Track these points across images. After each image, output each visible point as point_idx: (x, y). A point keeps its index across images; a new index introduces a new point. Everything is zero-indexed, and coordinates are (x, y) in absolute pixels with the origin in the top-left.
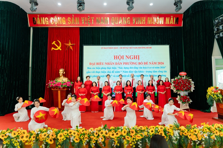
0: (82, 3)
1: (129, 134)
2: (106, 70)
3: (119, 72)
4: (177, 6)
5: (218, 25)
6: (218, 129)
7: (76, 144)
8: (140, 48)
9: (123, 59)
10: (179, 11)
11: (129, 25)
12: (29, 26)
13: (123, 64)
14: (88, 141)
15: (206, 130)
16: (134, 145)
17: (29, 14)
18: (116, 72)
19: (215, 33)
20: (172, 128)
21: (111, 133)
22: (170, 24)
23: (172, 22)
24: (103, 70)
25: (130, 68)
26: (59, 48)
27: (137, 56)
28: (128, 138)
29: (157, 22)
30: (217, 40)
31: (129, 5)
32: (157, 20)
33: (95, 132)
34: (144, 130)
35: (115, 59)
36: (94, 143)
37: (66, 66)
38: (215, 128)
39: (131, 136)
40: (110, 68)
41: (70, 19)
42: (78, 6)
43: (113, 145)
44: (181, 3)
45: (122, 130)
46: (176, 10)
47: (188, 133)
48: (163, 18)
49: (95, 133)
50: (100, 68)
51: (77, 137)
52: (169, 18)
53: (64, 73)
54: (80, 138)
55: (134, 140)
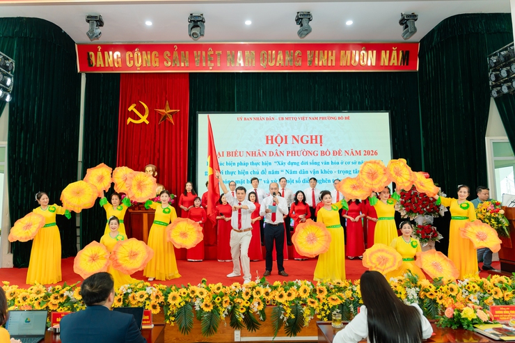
0: (199, 21)
1: (314, 295)
2: (249, 168)
3: (277, 172)
4: (407, 27)
5: (497, 67)
6: (499, 285)
7: (205, 314)
8: (323, 118)
9: (286, 143)
10: (410, 37)
11: (299, 67)
12: (79, 71)
13: (285, 154)
14: (230, 308)
15: (474, 287)
16: (325, 317)
17: (79, 45)
18: (270, 173)
19: (490, 84)
20: (402, 283)
21: (277, 293)
22: (391, 64)
23: (395, 62)
24: (241, 168)
25: (303, 163)
26: (144, 119)
27: (316, 136)
28: (313, 303)
29: (361, 62)
30: (496, 99)
31: (302, 25)
32: (361, 58)
33: (244, 290)
34: (345, 287)
35: (267, 143)
36: (243, 314)
37: (159, 159)
38: (494, 284)
39: (319, 300)
40: (257, 164)
41: (169, 55)
42: (191, 27)
43: (281, 318)
44: (416, 20)
45: (299, 287)
46: (404, 34)
47: (436, 294)
48: (375, 52)
49: (244, 292)
50: (234, 164)
51: (208, 301)
52: (388, 52)
53: (156, 174)
54: (214, 303)
55: (326, 308)
